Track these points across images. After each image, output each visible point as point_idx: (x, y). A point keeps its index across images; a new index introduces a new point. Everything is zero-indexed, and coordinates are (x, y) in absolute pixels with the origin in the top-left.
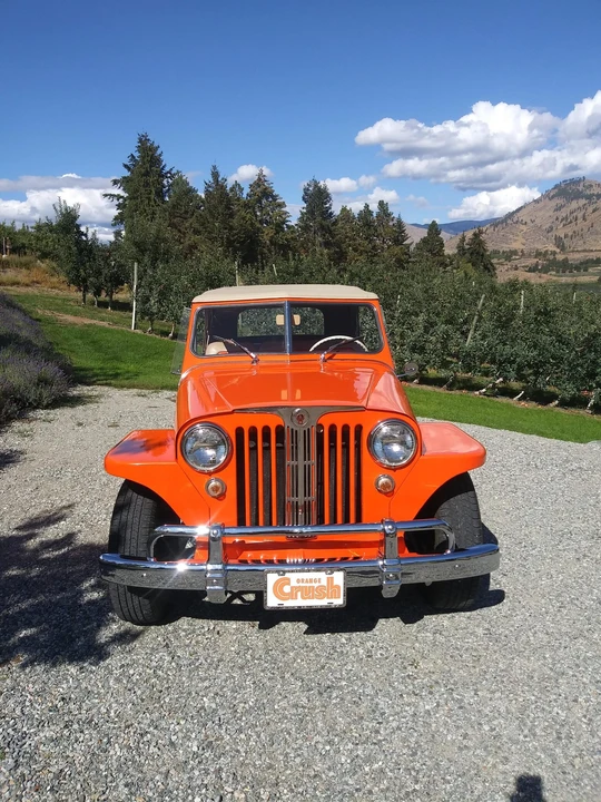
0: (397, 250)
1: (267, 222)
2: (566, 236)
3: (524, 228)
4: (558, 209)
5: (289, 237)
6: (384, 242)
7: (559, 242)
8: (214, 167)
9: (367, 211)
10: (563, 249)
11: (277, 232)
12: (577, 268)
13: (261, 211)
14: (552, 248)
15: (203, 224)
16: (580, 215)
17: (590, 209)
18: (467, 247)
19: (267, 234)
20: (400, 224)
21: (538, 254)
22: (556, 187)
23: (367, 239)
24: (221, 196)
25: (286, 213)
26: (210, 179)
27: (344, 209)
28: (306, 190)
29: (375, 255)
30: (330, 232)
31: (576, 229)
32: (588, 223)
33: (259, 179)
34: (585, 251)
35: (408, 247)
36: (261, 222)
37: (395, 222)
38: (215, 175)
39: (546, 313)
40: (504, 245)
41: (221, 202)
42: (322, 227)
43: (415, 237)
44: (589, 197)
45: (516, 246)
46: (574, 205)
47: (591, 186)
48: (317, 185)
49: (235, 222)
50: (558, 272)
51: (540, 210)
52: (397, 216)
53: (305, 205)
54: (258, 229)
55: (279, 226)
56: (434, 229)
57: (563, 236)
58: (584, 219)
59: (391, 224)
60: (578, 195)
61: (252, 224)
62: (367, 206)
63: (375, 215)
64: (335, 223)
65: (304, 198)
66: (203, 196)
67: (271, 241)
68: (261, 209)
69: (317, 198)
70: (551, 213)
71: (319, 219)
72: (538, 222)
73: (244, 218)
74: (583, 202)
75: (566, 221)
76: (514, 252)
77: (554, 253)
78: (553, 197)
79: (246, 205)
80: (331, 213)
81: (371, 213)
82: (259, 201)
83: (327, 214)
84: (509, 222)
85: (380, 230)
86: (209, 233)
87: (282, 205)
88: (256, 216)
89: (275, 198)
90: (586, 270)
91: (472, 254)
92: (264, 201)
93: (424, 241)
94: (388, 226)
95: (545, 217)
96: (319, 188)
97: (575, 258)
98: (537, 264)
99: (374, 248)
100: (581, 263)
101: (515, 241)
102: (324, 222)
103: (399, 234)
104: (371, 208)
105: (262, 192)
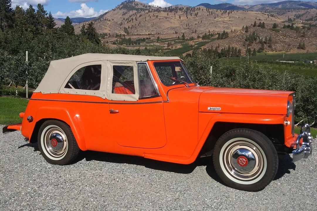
0: (50, 31)
2: (129, 27)
3: (108, 22)
4: (124, 14)
6: (43, 26)
7: (126, 30)
9: (31, 9)
10: (128, 33)
12: (136, 43)
14: (123, 33)
16: (134, 18)
17: (138, 15)
18: (86, 31)
20: (51, 17)
21: (117, 36)
22: (122, 3)
27: (18, 7)
30: (12, 20)
31: (133, 24)
32: (138, 22)
34: (138, 35)
35: (56, 29)
37: (48, 16)
40: (100, 31)
42: (6, 17)
43: (59, 25)
44: (137, 10)
45: (106, 31)
46: (131, 13)
47: (138, 4)
50: (127, 44)
51: (116, 14)
52: (49, 13)
56: (68, 21)
57: (127, 27)
58: (136, 20)
59: (46, 17)
60: (132, 8)
62: (31, 6)
63: (36, 12)
64: (14, 14)
70: (121, 16)
71: (4, 12)
72: (115, 20)
74: (135, 11)
75: (128, 20)
76: (106, 34)
77: (124, 35)
78: (121, 8)
80: (11, 9)
81: (34, 10)
83: (8, 9)
84: (102, 19)
85: (40, 20)
90: (139, 44)
91: (89, 35)
93: (63, 26)
94: (44, 18)
95: (118, 17)
97: (134, 38)
98: (117, 41)
99: (37, 29)
100: (137, 41)
101: (105, 29)
102: (7, 14)
103: (50, 22)
104: (33, 7)
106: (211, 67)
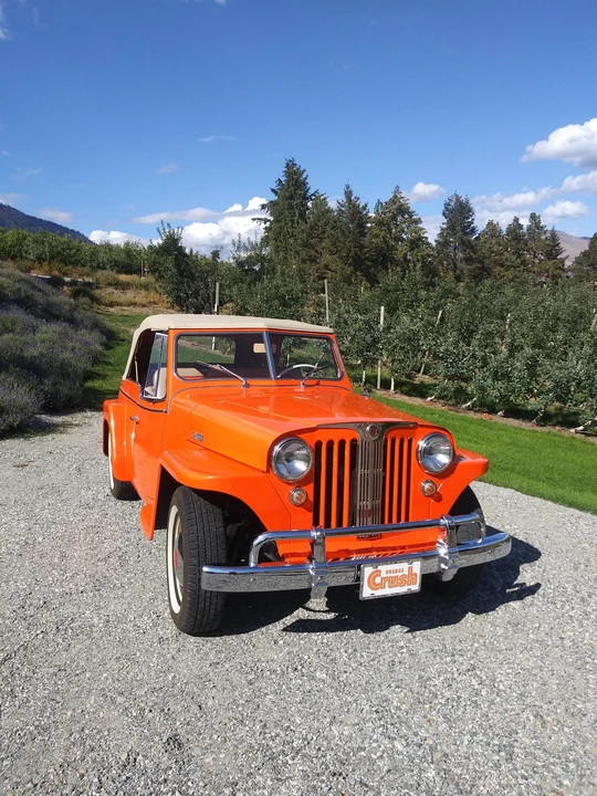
0: (550, 264)
1: (402, 241)
5: (425, 253)
6: (535, 257)
8: (348, 187)
9: (516, 224)
11: (412, 249)
13: (396, 228)
19: (400, 252)
20: (554, 237)
23: (515, 253)
24: (354, 214)
25: (422, 229)
26: (343, 198)
27: (490, 224)
28: (447, 205)
29: (525, 270)
30: (472, 247)
33: (395, 196)
35: (563, 261)
36: (396, 240)
37: (548, 235)
38: (348, 194)
41: (353, 221)
42: (463, 243)
48: (458, 199)
49: (366, 240)
52: (550, 229)
53: (445, 221)
54: (392, 246)
55: (418, 242)
59: (543, 237)
61: (385, 241)
62: (516, 220)
63: (525, 230)
64: (478, 238)
65: (444, 214)
67: (405, 258)
68: (397, 226)
69: (458, 214)
71: (460, 234)
73: (377, 237)
79: (380, 223)
80: (474, 228)
81: (521, 227)
82: (394, 218)
83: (469, 229)
85: (531, 244)
87: (418, 221)
88: (391, 233)
89: (411, 214)
92: (399, 218)
93: (584, 254)
94: (540, 240)
96: (461, 203)
99: (523, 263)
102: (465, 238)
103: (552, 248)
104: (521, 222)
105: (398, 210)
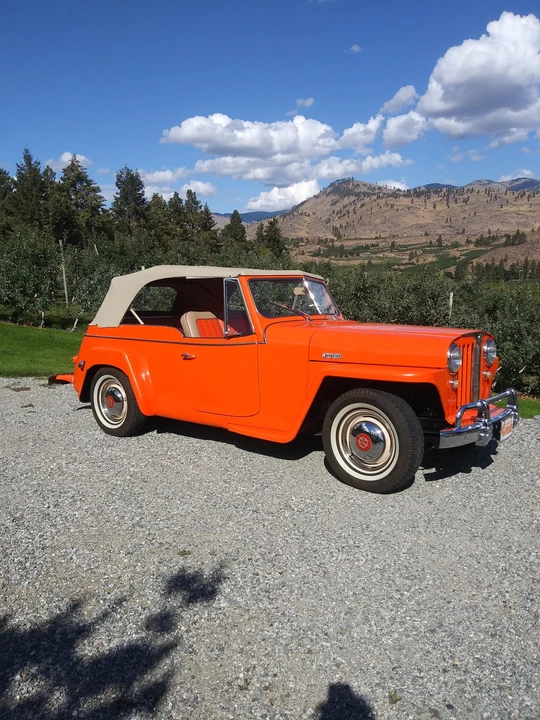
0: (206, 234)
1: (82, 206)
2: (341, 226)
3: (306, 218)
4: (334, 203)
5: (105, 220)
6: (193, 228)
7: (336, 231)
8: (27, 151)
9: (176, 199)
10: (339, 237)
11: (93, 215)
12: (351, 253)
13: (76, 194)
14: (330, 236)
15: (16, 206)
16: (351, 209)
17: (359, 205)
18: (265, 234)
19: (82, 217)
20: (207, 211)
21: (320, 241)
22: (332, 185)
23: (178, 224)
24: (34, 179)
25: (101, 197)
26: (22, 162)
27: (155, 196)
28: (119, 177)
29: (187, 239)
30: (144, 217)
31: (349, 221)
32: (358, 216)
33: (73, 164)
34: (356, 239)
35: (215, 232)
36: (76, 205)
37: (203, 209)
38: (28, 158)
39: (364, 290)
40: (292, 233)
41: (34, 184)
42: (136, 212)
43: (220, 224)
44: (357, 195)
45: (302, 234)
46: (346, 201)
47: (359, 185)
48: (129, 172)
49: (50, 204)
50: (336, 256)
51: (320, 204)
52: (204, 205)
53: (119, 191)
54: (74, 212)
55: (95, 209)
56: (236, 217)
57: (338, 226)
58: (355, 213)
59: (199, 211)
60: (349, 193)
61: (68, 207)
62: (176, 195)
63: (184, 203)
64: (148, 208)
65: (117, 185)
66: (16, 179)
67: (87, 223)
68: (76, 193)
69: (130, 185)
70: (328, 207)
71: (133, 204)
72: (318, 214)
73: (58, 201)
74: (353, 198)
75: (341, 214)
76: (301, 240)
77: (332, 241)
78: (329, 193)
79: (60, 188)
80: (144, 200)
81: (180, 201)
82: (73, 185)
83: (140, 200)
84: (295, 213)
85: (190, 216)
86: (24, 214)
87: (97, 190)
88: (71, 199)
89: (89, 183)
90: (358, 255)
91: (269, 240)
92: (78, 186)
93: (228, 227)
94: (197, 213)
95: (324, 209)
96: (132, 176)
97: (349, 244)
98: (319, 250)
99: (185, 232)
100: (354, 249)
101: (301, 230)
102: (137, 207)
103: (206, 220)
104: (180, 196)
105: (76, 177)
106: (452, 295)
